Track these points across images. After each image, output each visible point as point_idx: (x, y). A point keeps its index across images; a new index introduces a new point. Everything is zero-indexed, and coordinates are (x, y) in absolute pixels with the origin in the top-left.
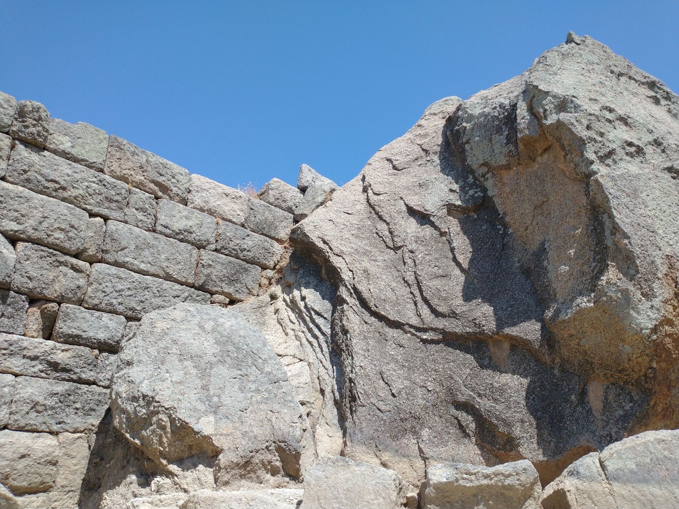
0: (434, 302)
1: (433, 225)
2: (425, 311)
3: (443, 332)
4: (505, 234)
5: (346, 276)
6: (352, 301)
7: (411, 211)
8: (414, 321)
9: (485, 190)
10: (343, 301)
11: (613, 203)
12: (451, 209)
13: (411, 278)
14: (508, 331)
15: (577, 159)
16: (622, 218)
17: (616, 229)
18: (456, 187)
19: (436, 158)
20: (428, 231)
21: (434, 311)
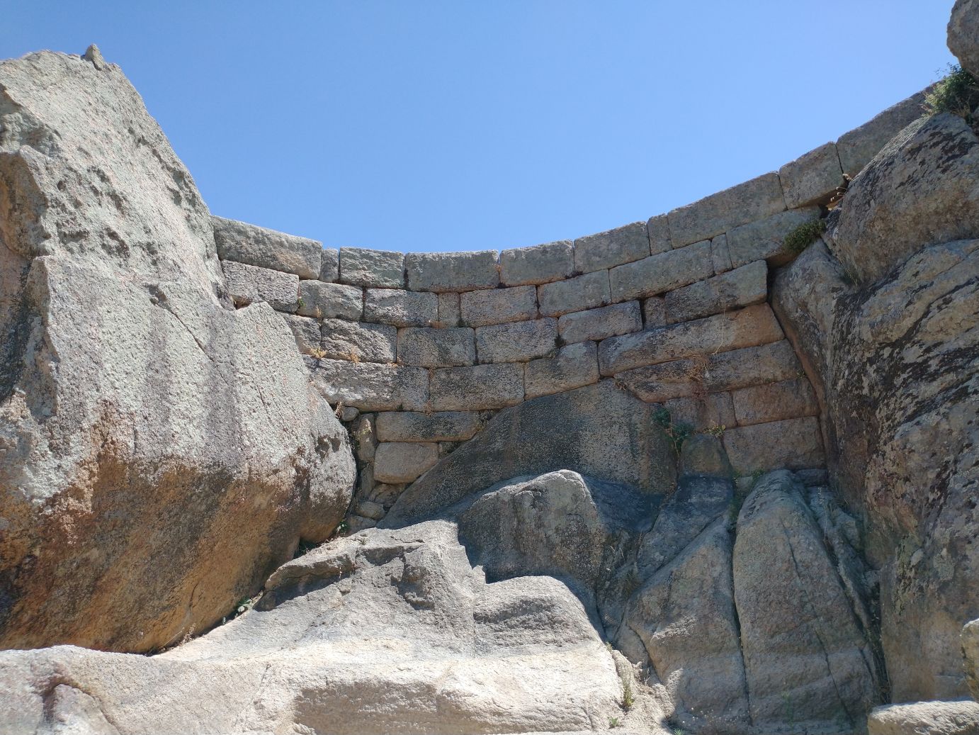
11: (54, 304)
15: (27, 223)
16: (59, 329)
17: (44, 343)
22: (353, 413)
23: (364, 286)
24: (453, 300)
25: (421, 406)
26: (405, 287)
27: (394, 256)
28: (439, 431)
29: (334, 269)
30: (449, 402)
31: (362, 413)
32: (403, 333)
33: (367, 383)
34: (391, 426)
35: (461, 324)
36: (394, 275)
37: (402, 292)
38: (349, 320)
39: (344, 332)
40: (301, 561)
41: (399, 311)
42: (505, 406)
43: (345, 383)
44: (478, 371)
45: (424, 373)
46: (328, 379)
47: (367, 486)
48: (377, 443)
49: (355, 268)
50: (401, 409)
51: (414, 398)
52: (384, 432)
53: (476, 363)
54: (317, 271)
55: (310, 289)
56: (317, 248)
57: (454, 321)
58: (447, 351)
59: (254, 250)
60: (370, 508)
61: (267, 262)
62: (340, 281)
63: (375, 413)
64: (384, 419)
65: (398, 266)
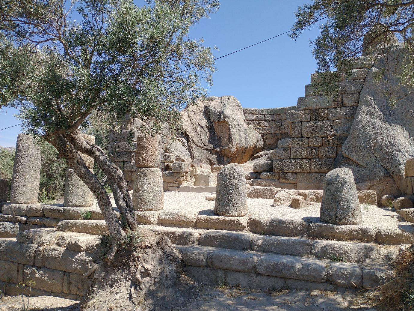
0: (204, 143)
1: (203, 129)
2: (203, 145)
3: (206, 148)
4: (215, 133)
5: (190, 137)
6: (192, 142)
7: (199, 125)
8: (201, 146)
9: (212, 124)
10: (190, 142)
12: (206, 126)
13: (200, 138)
14: (215, 149)
15: (229, 127)
18: (207, 122)
19: (203, 114)
20: (202, 130)
21: (204, 145)
22: (263, 134)
23: (264, 115)
24: (278, 116)
25: (273, 133)
26: (271, 114)
27: (269, 109)
28: (275, 136)
29: (260, 112)
30: (277, 132)
31: (264, 134)
32: (270, 122)
33: (265, 130)
34: (268, 136)
35: (279, 120)
36: (269, 112)
37: (270, 115)
38: (262, 120)
39: (262, 123)
40: (256, 155)
41: (269, 118)
42: (285, 133)
43: (262, 130)
44: (281, 127)
45: (273, 128)
46: (259, 130)
47: (265, 145)
48: (266, 138)
49: (263, 112)
50: (270, 134)
51: (272, 132)
52: (267, 137)
53: (281, 126)
54: (258, 114)
55: (256, 117)
56: (257, 110)
57: (278, 119)
58: (277, 124)
59: (248, 112)
60: (266, 148)
61: (250, 113)
62: (261, 114)
63: (266, 134)
64: (267, 135)
65: (270, 111)
